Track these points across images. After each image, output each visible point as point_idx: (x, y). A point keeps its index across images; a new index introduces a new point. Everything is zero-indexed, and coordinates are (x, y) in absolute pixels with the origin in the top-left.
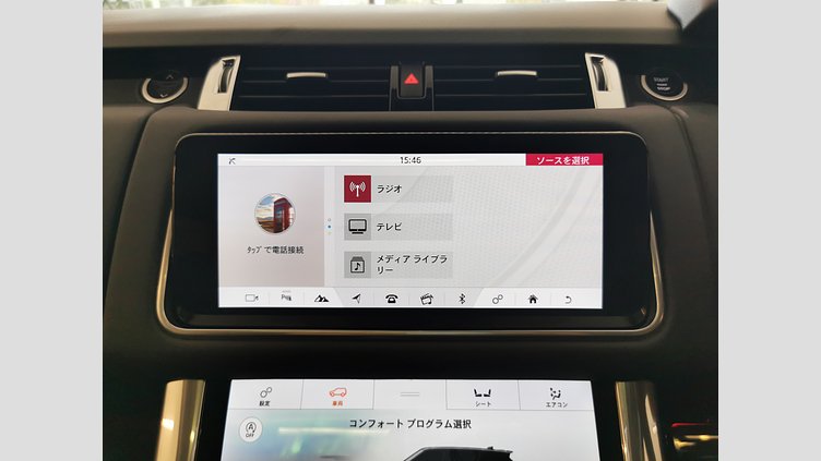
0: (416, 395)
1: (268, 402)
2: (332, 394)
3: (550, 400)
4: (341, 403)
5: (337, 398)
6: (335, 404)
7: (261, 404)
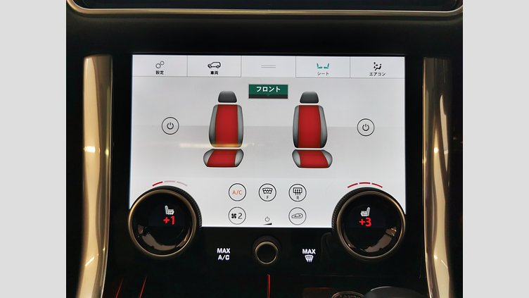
0: (273, 67)
1: (162, 72)
2: (209, 66)
3: (373, 70)
4: (217, 73)
5: (214, 69)
6: (212, 73)
7: (157, 72)
